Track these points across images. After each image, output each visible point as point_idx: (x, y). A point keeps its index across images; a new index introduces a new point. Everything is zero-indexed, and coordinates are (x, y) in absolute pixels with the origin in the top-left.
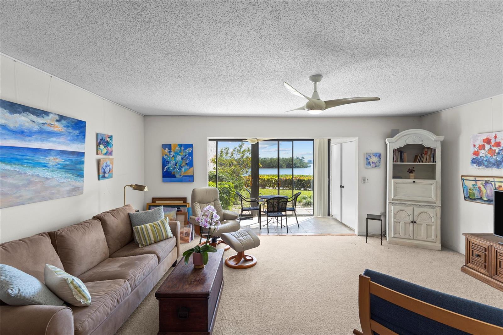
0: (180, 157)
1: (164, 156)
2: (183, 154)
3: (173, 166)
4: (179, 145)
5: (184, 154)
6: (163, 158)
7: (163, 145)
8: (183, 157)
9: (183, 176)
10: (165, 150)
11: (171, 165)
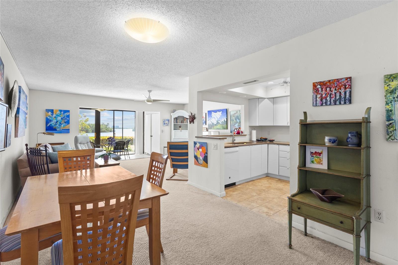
0: (61, 118)
2: (62, 116)
4: (59, 110)
5: (64, 116)
6: (47, 118)
7: (46, 110)
9: (62, 129)
10: (48, 113)
11: (53, 122)
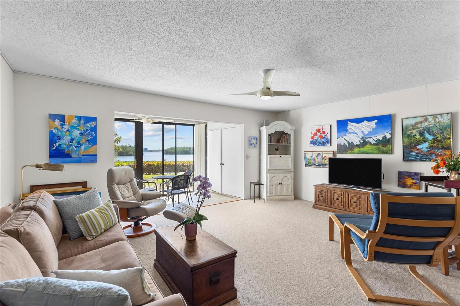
0: (79, 132)
1: (53, 129)
2: (82, 129)
3: (67, 143)
4: (76, 117)
5: (85, 129)
6: (51, 133)
7: (50, 115)
8: (83, 132)
9: (83, 155)
10: (54, 121)
11: (64, 141)
